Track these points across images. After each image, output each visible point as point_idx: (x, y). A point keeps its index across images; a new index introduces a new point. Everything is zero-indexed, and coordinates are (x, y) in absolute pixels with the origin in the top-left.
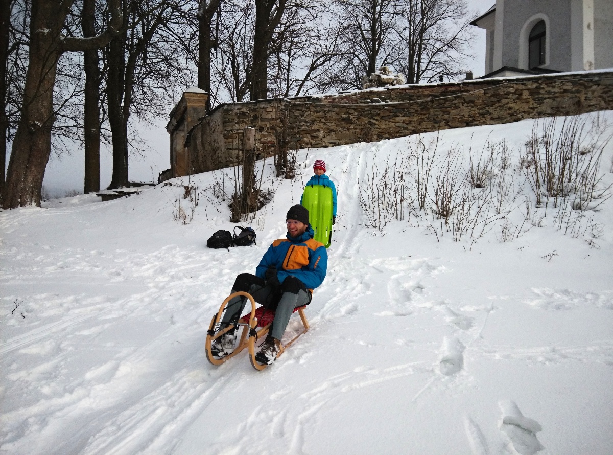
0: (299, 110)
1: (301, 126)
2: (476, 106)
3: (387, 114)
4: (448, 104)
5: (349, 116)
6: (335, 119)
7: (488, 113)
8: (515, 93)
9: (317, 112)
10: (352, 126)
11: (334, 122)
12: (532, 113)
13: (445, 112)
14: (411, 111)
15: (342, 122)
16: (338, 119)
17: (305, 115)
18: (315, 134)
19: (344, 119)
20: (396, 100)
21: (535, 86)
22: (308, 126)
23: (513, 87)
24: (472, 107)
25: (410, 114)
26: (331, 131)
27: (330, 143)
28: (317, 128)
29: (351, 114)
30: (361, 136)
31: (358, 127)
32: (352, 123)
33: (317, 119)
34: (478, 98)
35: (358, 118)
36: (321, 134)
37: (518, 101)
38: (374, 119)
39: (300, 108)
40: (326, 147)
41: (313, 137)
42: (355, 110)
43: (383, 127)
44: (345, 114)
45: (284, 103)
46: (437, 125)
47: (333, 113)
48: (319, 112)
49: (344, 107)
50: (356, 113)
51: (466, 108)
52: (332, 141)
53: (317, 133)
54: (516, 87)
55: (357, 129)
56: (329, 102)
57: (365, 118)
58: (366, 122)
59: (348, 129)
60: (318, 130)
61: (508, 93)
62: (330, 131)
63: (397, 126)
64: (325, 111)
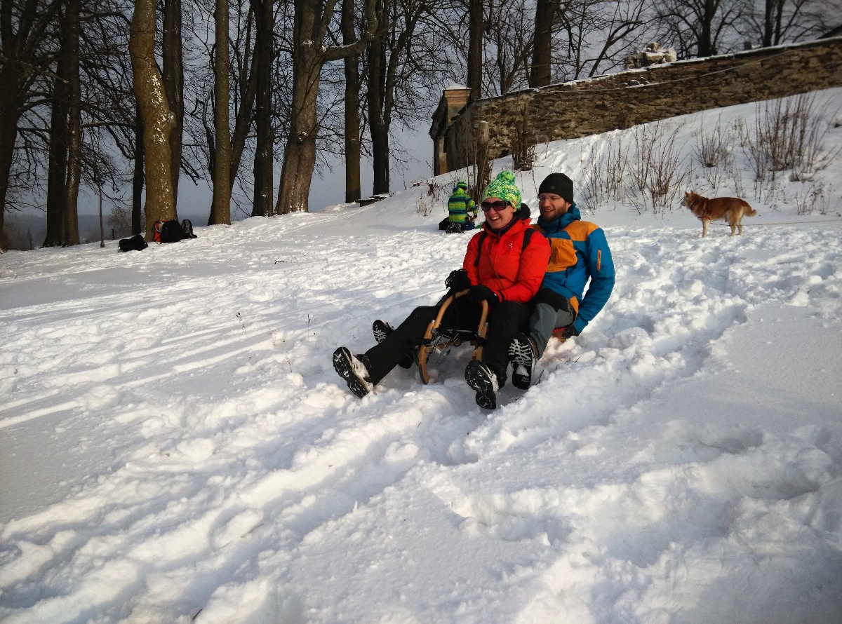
0: (549, 100)
1: (551, 117)
2: (751, 80)
3: (646, 96)
4: (718, 80)
5: (603, 102)
6: (588, 107)
7: (766, 87)
8: (800, 62)
9: (568, 101)
10: (607, 113)
11: (586, 110)
12: (821, 83)
13: (714, 90)
14: (674, 91)
15: (596, 110)
16: (591, 107)
17: (556, 105)
18: (566, 125)
19: (598, 106)
20: (656, 81)
21: (826, 51)
22: (558, 117)
23: (798, 55)
24: (747, 82)
25: (673, 95)
26: (583, 120)
27: (583, 133)
28: (568, 119)
29: (605, 100)
30: (616, 123)
31: (613, 114)
32: (607, 110)
33: (568, 108)
34: (754, 70)
35: (613, 104)
36: (573, 124)
37: (804, 70)
38: (632, 104)
39: (550, 98)
40: (579, 137)
41: (563, 128)
42: (611, 95)
43: (641, 111)
44: (600, 100)
45: (533, 95)
46: (704, 105)
47: (586, 101)
48: (571, 100)
49: (598, 93)
50: (612, 99)
51: (739, 84)
52: (585, 131)
53: (568, 124)
54: (801, 54)
55: (612, 116)
56: (582, 89)
57: (621, 104)
58: (623, 107)
59: (603, 117)
60: (570, 121)
61: (790, 63)
62: (581, 120)
63: (657, 110)
64: (577, 99)
